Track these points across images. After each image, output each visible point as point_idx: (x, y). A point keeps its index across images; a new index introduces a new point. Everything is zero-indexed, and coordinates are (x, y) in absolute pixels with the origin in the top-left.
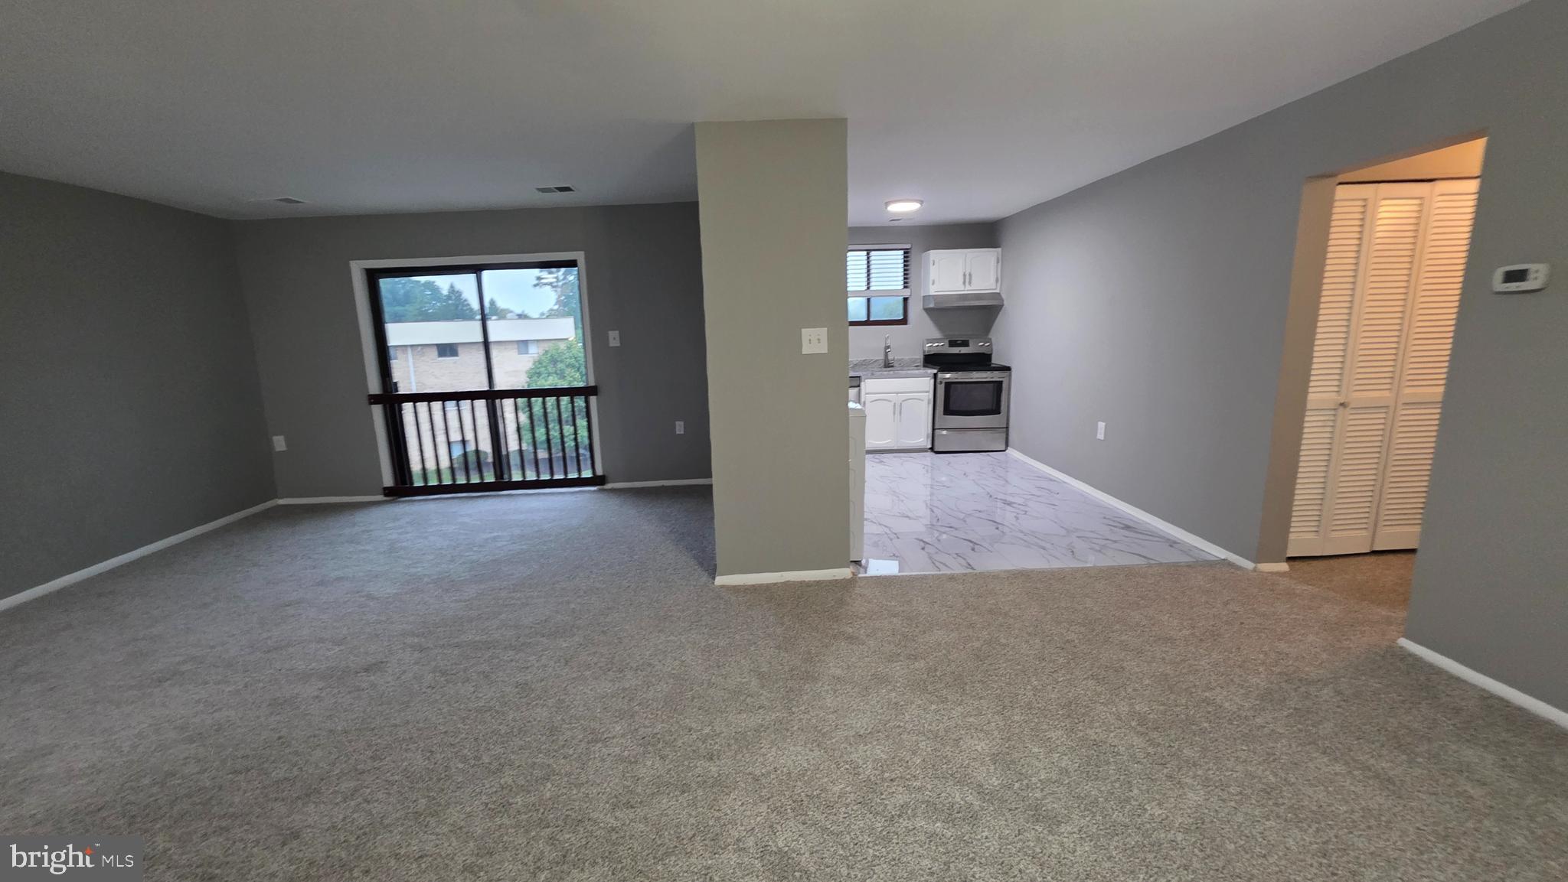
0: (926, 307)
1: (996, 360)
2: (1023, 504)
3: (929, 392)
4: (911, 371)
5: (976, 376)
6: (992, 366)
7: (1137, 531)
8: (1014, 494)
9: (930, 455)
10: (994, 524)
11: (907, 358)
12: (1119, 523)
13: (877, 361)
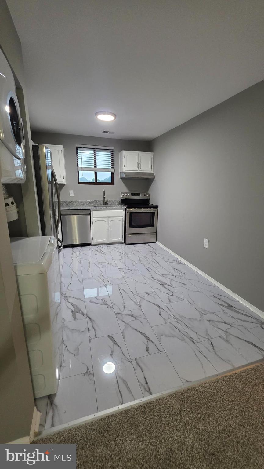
0: (122, 177)
1: (152, 202)
2: (170, 284)
3: (123, 217)
4: (115, 207)
5: (143, 210)
6: (150, 205)
7: (236, 310)
8: (164, 275)
9: (124, 246)
10: (158, 308)
11: (114, 200)
12: (223, 301)
13: (100, 201)
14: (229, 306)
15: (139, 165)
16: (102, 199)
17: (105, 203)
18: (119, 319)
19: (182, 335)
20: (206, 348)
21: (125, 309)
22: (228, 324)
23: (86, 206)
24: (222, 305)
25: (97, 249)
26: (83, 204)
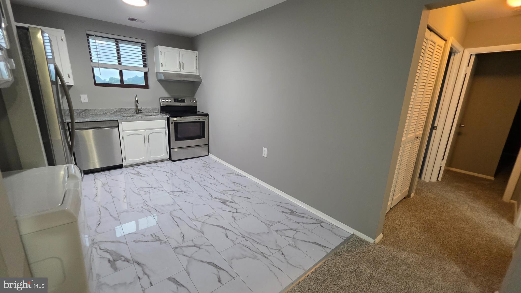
0: (159, 78)
1: (200, 109)
2: (232, 201)
3: (165, 128)
4: (153, 116)
5: (191, 119)
6: (198, 113)
7: (298, 215)
8: (224, 192)
9: (169, 163)
10: (223, 230)
11: (150, 107)
12: (286, 208)
13: (130, 109)
14: (293, 212)
15: (181, 65)
16: (134, 107)
17: (138, 111)
18: (179, 254)
19: (253, 252)
20: (278, 259)
21: (185, 240)
22: (294, 230)
23: (110, 116)
24: (286, 213)
25: (133, 171)
26: (105, 114)
